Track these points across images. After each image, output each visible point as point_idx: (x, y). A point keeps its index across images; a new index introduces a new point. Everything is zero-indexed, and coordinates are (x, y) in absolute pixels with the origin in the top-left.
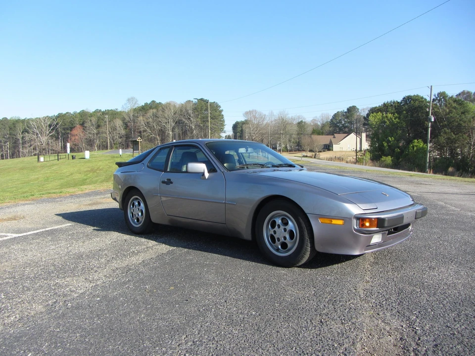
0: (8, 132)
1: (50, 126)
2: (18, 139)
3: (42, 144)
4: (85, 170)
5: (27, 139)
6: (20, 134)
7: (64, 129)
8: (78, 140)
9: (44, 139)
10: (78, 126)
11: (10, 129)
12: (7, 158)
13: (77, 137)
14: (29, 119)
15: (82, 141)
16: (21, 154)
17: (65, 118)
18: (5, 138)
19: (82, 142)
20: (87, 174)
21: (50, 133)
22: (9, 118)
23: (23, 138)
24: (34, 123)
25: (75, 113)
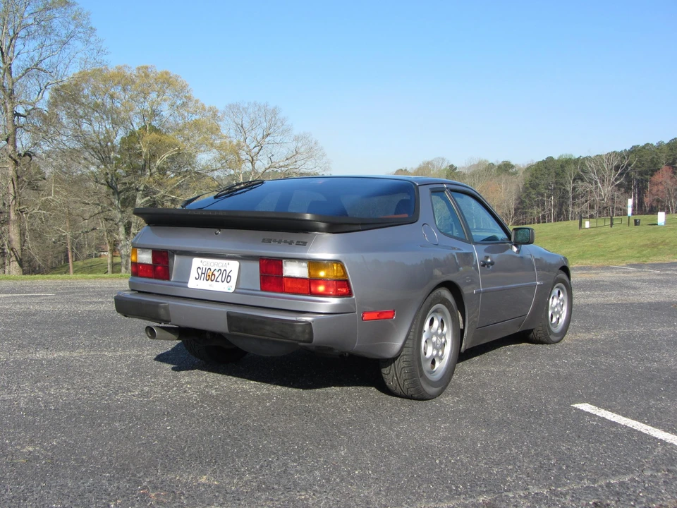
0: (554, 180)
1: (617, 168)
2: (568, 191)
3: (603, 200)
4: (642, 243)
5: (580, 190)
6: (570, 183)
7: (641, 173)
8: (663, 192)
9: (606, 190)
10: (664, 167)
11: (557, 174)
12: (550, 221)
13: (661, 187)
14: (584, 158)
15: (669, 194)
16: (570, 216)
17: (642, 153)
18: (549, 189)
19: (670, 196)
20: (643, 251)
21: (616, 180)
22: (556, 157)
23: (574, 189)
24: (593, 165)
25: (660, 144)
